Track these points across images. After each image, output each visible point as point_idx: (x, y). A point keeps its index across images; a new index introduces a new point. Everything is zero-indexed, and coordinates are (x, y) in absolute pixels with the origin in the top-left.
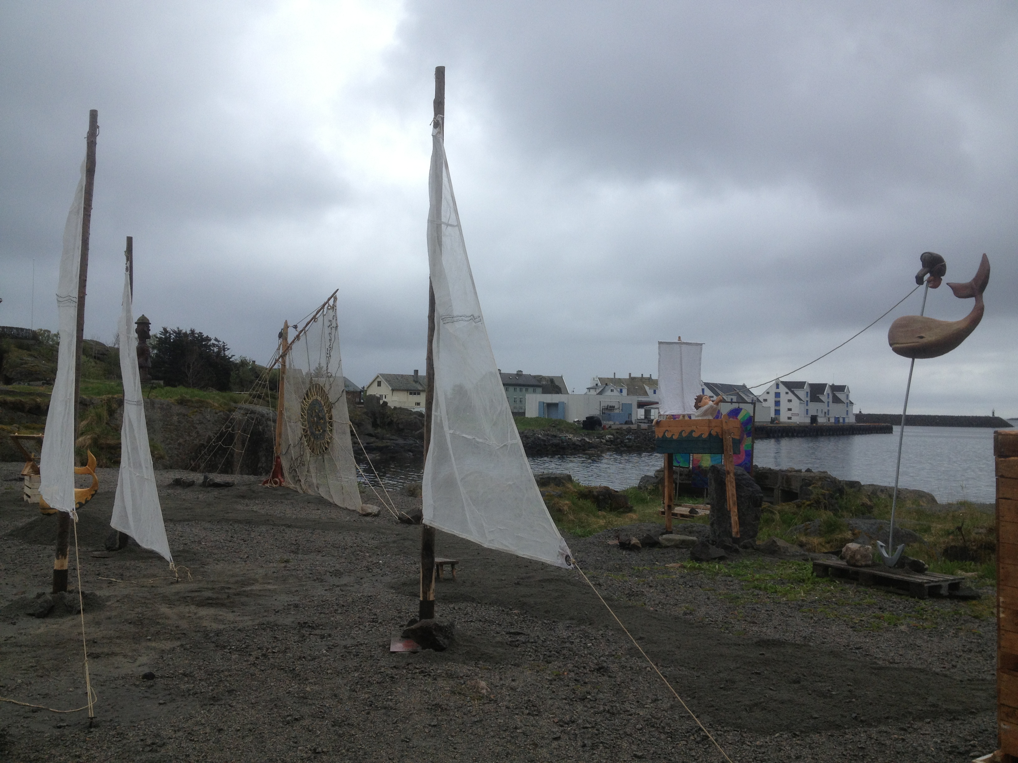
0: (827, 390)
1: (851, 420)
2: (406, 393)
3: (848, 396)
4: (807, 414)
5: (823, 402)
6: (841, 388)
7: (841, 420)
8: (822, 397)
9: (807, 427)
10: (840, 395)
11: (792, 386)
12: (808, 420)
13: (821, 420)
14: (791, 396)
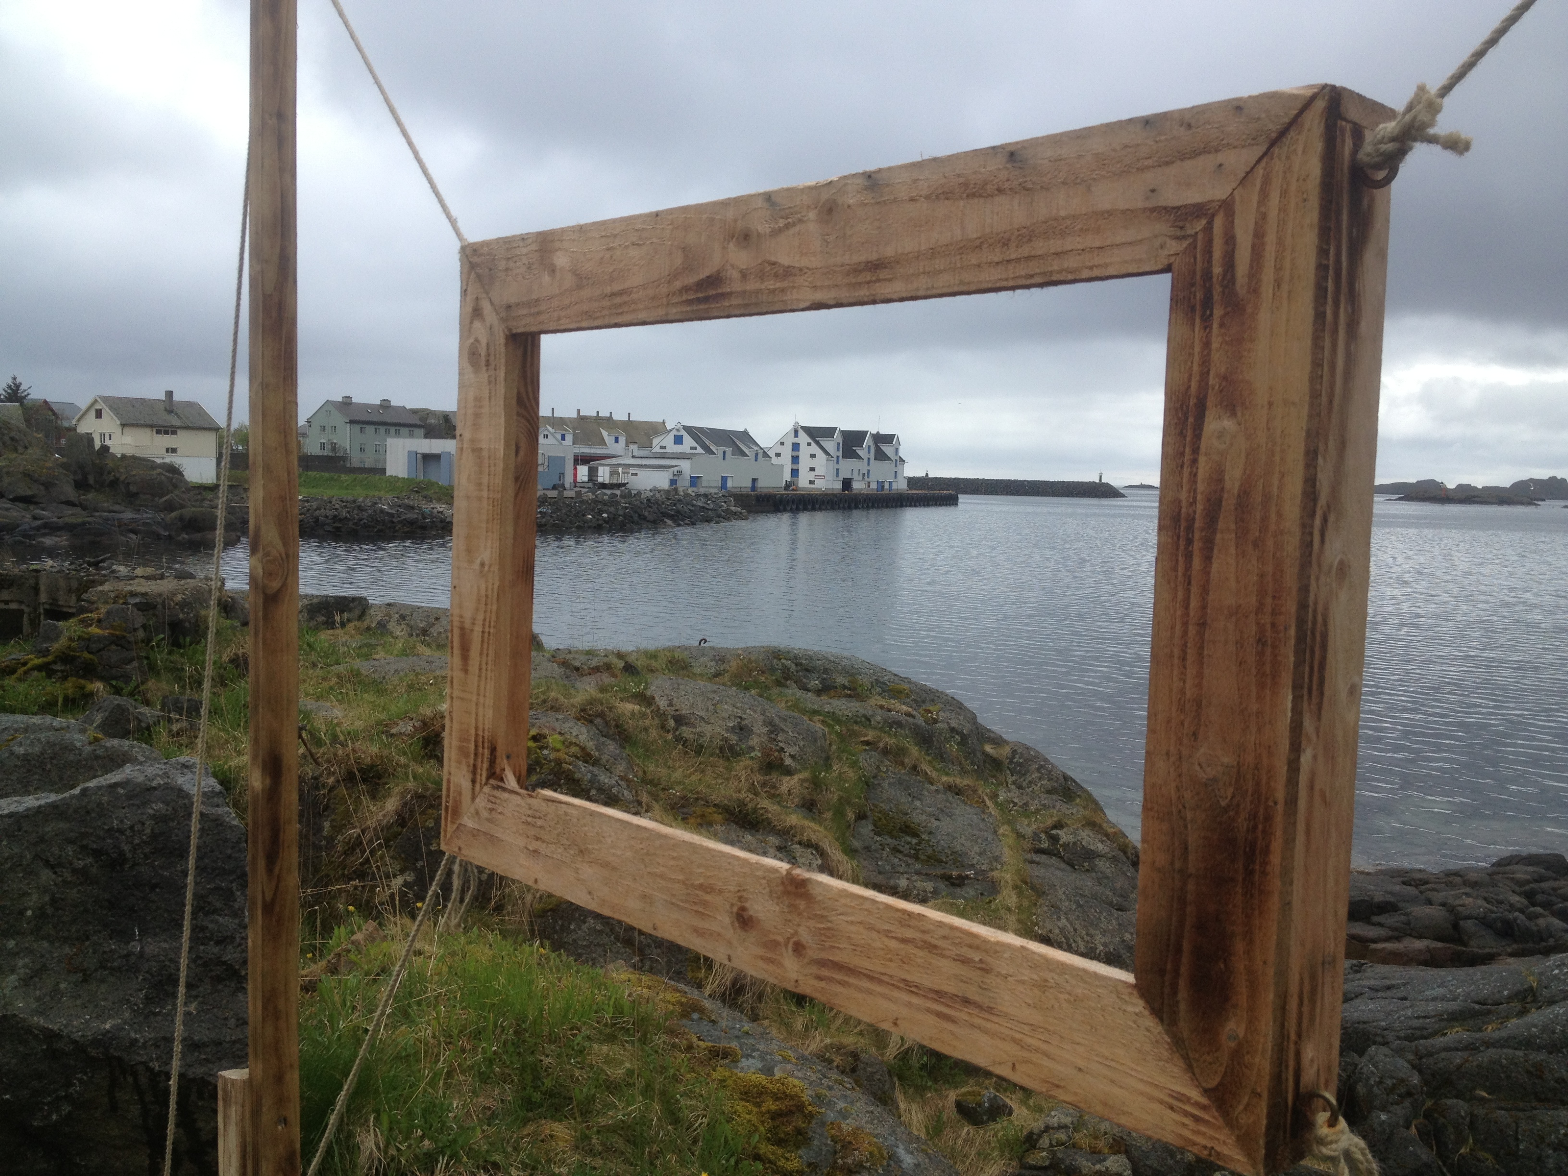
0: (868, 441)
1: (901, 486)
2: (148, 431)
3: (897, 450)
4: (837, 475)
5: (860, 458)
6: (889, 439)
7: (887, 486)
8: (860, 452)
9: (835, 495)
10: (887, 449)
11: (817, 434)
12: (838, 486)
13: (858, 486)
14: (814, 449)
